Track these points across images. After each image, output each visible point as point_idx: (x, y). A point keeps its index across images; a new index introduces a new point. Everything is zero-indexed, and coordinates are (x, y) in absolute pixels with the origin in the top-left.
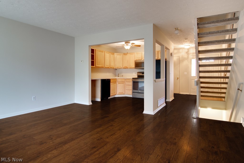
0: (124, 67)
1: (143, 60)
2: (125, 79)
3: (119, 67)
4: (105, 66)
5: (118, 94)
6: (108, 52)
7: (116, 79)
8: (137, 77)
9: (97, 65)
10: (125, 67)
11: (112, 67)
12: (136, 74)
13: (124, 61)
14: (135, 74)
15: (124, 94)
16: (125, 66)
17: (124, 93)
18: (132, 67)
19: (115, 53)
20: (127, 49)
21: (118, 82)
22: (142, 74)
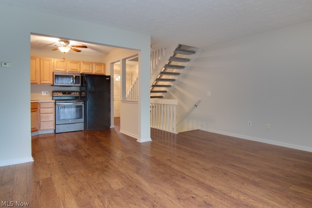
12: (48, 95)
15: (37, 131)
18: (47, 82)
20: (64, 53)
22: (62, 94)
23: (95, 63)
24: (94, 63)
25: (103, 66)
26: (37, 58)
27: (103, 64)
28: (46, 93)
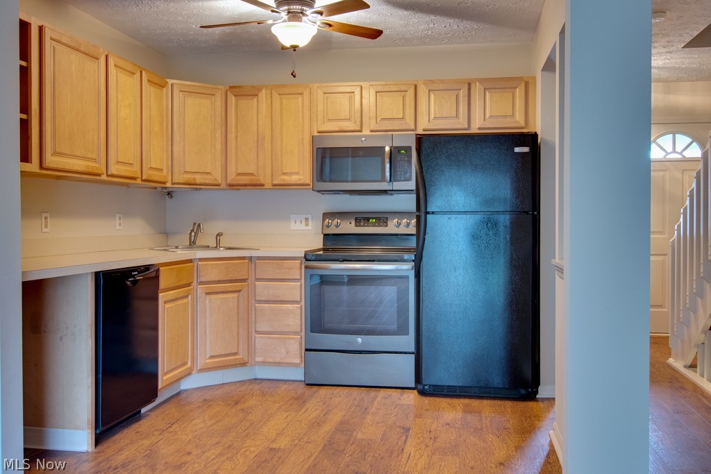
0: (232, 177)
1: (366, 132)
2: (250, 258)
3: (199, 179)
4: (114, 169)
5: (201, 370)
6: (130, 67)
7: (190, 261)
8: (321, 246)
9: (56, 153)
10: (244, 180)
11: (156, 176)
12: (310, 227)
13: (231, 136)
14: (302, 226)
15: (244, 364)
16: (239, 174)
17: (242, 355)
18: (294, 179)
19: (170, 81)
20: (294, 48)
21: (202, 283)
22: (353, 223)
23: (482, 81)
24: (476, 80)
25: (519, 93)
26: (260, 90)
27: (520, 79)
28: (304, 223)
